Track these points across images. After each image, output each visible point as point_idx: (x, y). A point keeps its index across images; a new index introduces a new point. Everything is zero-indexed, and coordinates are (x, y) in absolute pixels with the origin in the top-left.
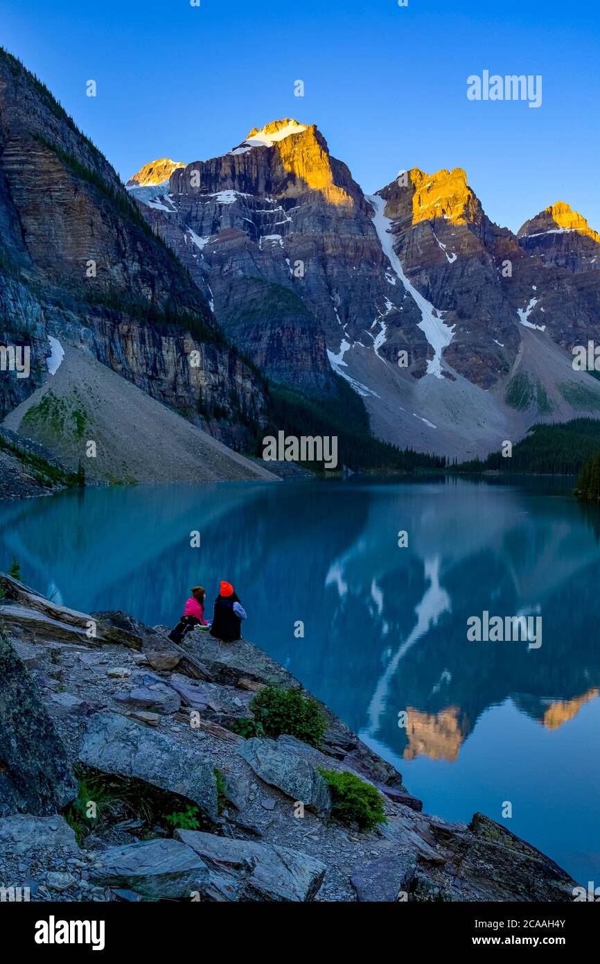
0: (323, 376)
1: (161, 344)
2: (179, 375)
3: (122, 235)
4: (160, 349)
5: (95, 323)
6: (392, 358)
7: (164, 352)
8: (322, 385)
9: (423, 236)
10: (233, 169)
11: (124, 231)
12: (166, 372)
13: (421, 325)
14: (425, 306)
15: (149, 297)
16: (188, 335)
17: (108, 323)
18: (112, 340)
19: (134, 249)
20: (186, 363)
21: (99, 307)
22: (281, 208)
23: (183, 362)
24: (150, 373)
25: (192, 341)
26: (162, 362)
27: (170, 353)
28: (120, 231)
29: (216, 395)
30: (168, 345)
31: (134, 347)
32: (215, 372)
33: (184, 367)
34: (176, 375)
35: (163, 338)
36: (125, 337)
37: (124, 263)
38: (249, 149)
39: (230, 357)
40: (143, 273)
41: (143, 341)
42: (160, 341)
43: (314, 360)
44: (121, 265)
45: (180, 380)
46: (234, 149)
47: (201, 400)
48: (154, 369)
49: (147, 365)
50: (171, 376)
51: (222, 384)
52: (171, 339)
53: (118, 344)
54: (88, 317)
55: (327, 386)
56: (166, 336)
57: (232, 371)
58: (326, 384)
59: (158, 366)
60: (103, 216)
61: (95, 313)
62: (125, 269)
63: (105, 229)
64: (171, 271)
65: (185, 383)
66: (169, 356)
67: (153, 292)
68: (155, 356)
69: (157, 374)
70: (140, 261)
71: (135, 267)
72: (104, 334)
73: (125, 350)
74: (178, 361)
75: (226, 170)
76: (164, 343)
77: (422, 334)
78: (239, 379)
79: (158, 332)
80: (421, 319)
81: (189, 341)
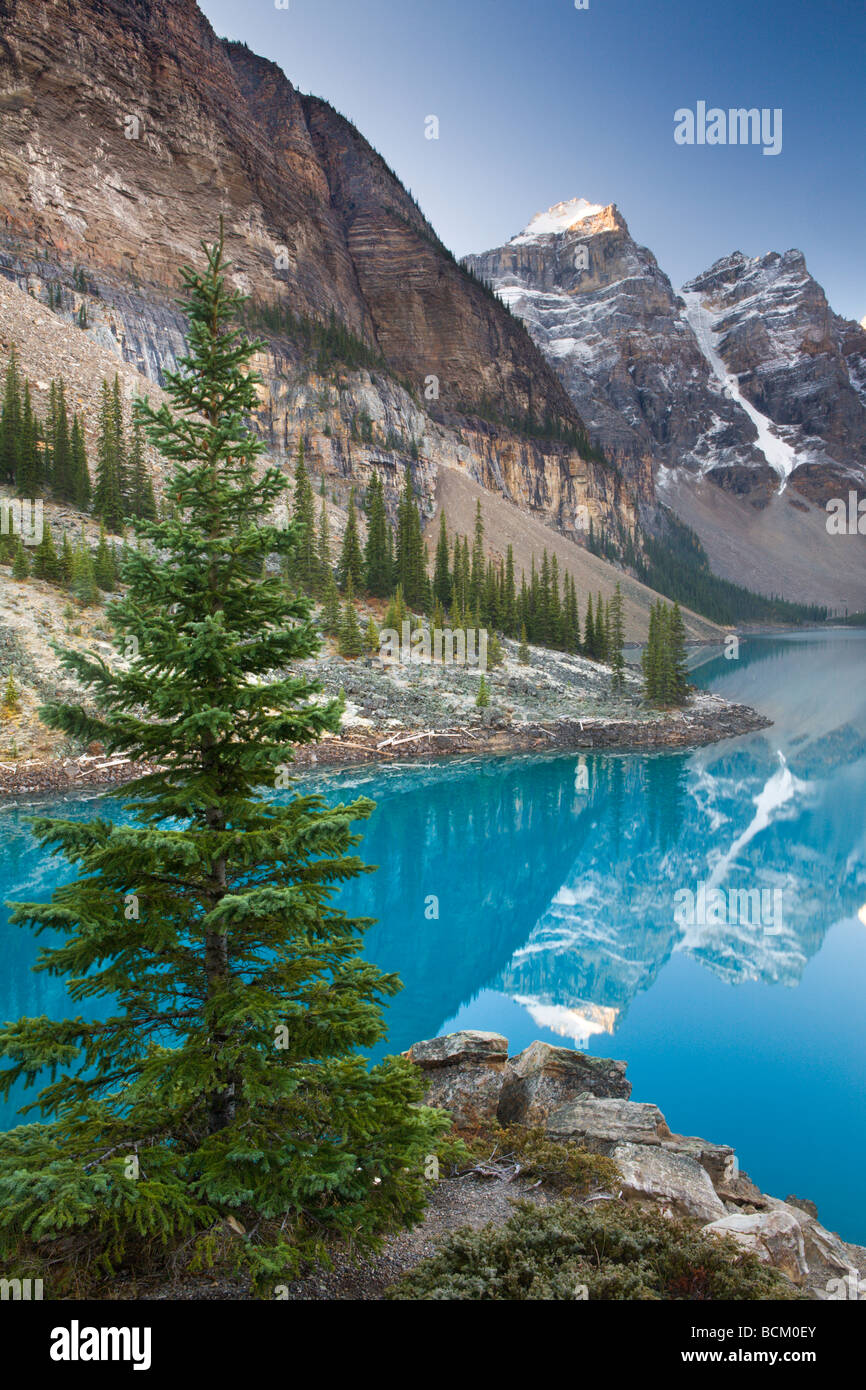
0: (651, 508)
1: (543, 464)
2: (565, 505)
3: (495, 328)
4: (543, 471)
5: (470, 439)
6: (725, 485)
7: (547, 475)
8: (652, 519)
9: (753, 334)
10: (514, 260)
11: (497, 324)
12: (549, 500)
13: (757, 444)
14: (762, 422)
15: (526, 406)
16: (576, 453)
17: (486, 439)
18: (490, 460)
19: (508, 346)
20: (571, 487)
21: (475, 420)
22: (574, 306)
23: (569, 487)
24: (533, 502)
25: (579, 460)
26: (545, 487)
27: (554, 477)
28: (491, 323)
29: (605, 530)
30: (552, 465)
31: (515, 469)
32: (604, 499)
33: (569, 493)
34: (561, 505)
35: (546, 457)
36: (505, 456)
37: (496, 363)
38: (534, 237)
39: (615, 481)
40: (517, 377)
41: (525, 462)
42: (543, 460)
43: (641, 488)
44: (493, 365)
45: (567, 512)
46: (513, 239)
47: (591, 536)
48: (537, 498)
49: (530, 491)
50: (555, 505)
51: (610, 515)
52: (555, 457)
53: (497, 465)
54: (463, 431)
55: (657, 520)
56: (548, 454)
57: (617, 499)
58: (656, 518)
59: (541, 493)
60: (473, 304)
61: (472, 427)
62: (498, 370)
63: (476, 320)
64: (544, 374)
65: (572, 514)
66: (553, 479)
67: (530, 396)
68: (538, 479)
69: (540, 504)
70: (515, 360)
71: (507, 368)
72: (481, 453)
73: (506, 472)
74: (563, 486)
75: (507, 262)
76: (547, 463)
77: (759, 455)
78: (623, 508)
79: (541, 450)
80: (757, 436)
81: (576, 461)
